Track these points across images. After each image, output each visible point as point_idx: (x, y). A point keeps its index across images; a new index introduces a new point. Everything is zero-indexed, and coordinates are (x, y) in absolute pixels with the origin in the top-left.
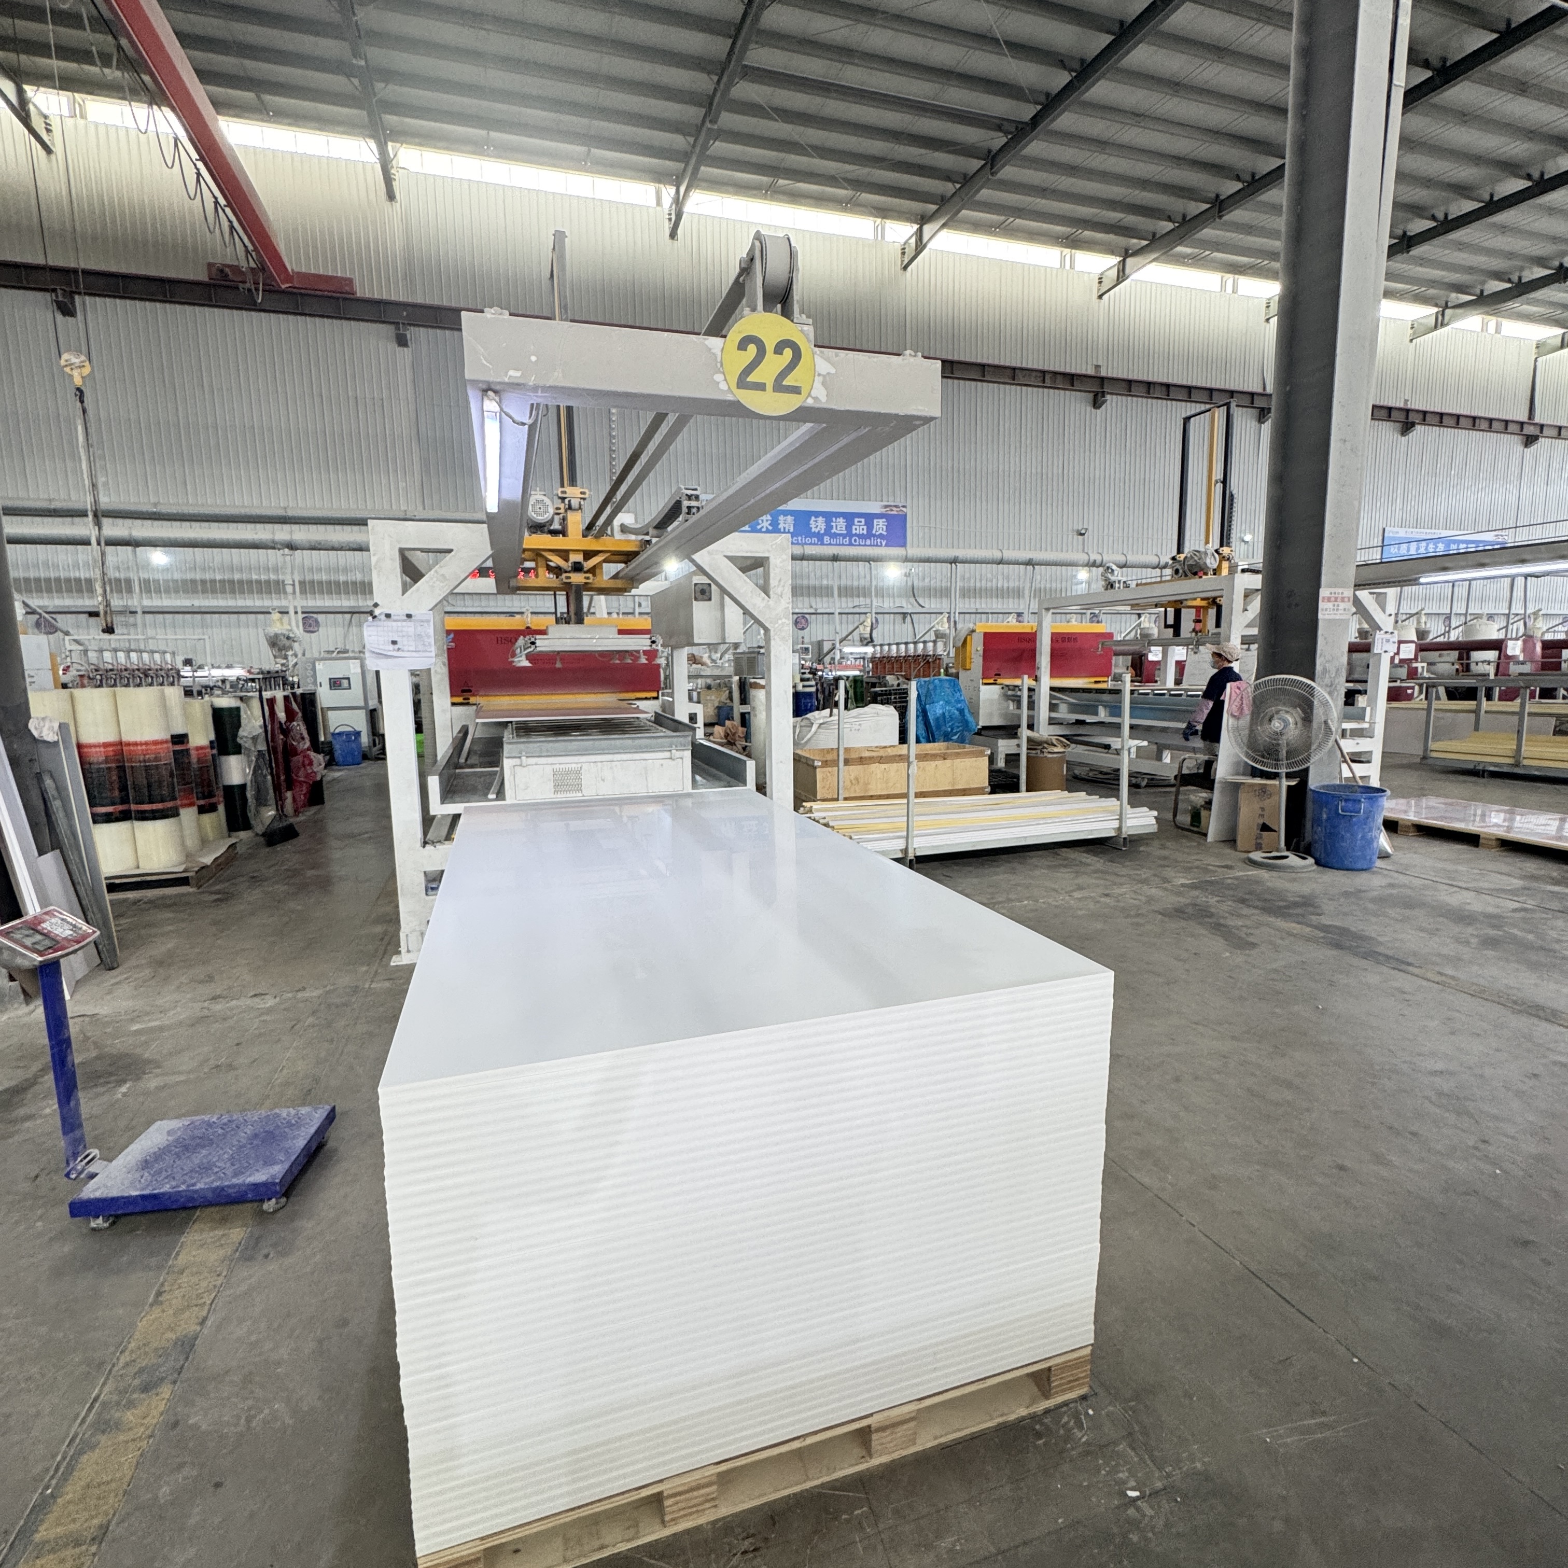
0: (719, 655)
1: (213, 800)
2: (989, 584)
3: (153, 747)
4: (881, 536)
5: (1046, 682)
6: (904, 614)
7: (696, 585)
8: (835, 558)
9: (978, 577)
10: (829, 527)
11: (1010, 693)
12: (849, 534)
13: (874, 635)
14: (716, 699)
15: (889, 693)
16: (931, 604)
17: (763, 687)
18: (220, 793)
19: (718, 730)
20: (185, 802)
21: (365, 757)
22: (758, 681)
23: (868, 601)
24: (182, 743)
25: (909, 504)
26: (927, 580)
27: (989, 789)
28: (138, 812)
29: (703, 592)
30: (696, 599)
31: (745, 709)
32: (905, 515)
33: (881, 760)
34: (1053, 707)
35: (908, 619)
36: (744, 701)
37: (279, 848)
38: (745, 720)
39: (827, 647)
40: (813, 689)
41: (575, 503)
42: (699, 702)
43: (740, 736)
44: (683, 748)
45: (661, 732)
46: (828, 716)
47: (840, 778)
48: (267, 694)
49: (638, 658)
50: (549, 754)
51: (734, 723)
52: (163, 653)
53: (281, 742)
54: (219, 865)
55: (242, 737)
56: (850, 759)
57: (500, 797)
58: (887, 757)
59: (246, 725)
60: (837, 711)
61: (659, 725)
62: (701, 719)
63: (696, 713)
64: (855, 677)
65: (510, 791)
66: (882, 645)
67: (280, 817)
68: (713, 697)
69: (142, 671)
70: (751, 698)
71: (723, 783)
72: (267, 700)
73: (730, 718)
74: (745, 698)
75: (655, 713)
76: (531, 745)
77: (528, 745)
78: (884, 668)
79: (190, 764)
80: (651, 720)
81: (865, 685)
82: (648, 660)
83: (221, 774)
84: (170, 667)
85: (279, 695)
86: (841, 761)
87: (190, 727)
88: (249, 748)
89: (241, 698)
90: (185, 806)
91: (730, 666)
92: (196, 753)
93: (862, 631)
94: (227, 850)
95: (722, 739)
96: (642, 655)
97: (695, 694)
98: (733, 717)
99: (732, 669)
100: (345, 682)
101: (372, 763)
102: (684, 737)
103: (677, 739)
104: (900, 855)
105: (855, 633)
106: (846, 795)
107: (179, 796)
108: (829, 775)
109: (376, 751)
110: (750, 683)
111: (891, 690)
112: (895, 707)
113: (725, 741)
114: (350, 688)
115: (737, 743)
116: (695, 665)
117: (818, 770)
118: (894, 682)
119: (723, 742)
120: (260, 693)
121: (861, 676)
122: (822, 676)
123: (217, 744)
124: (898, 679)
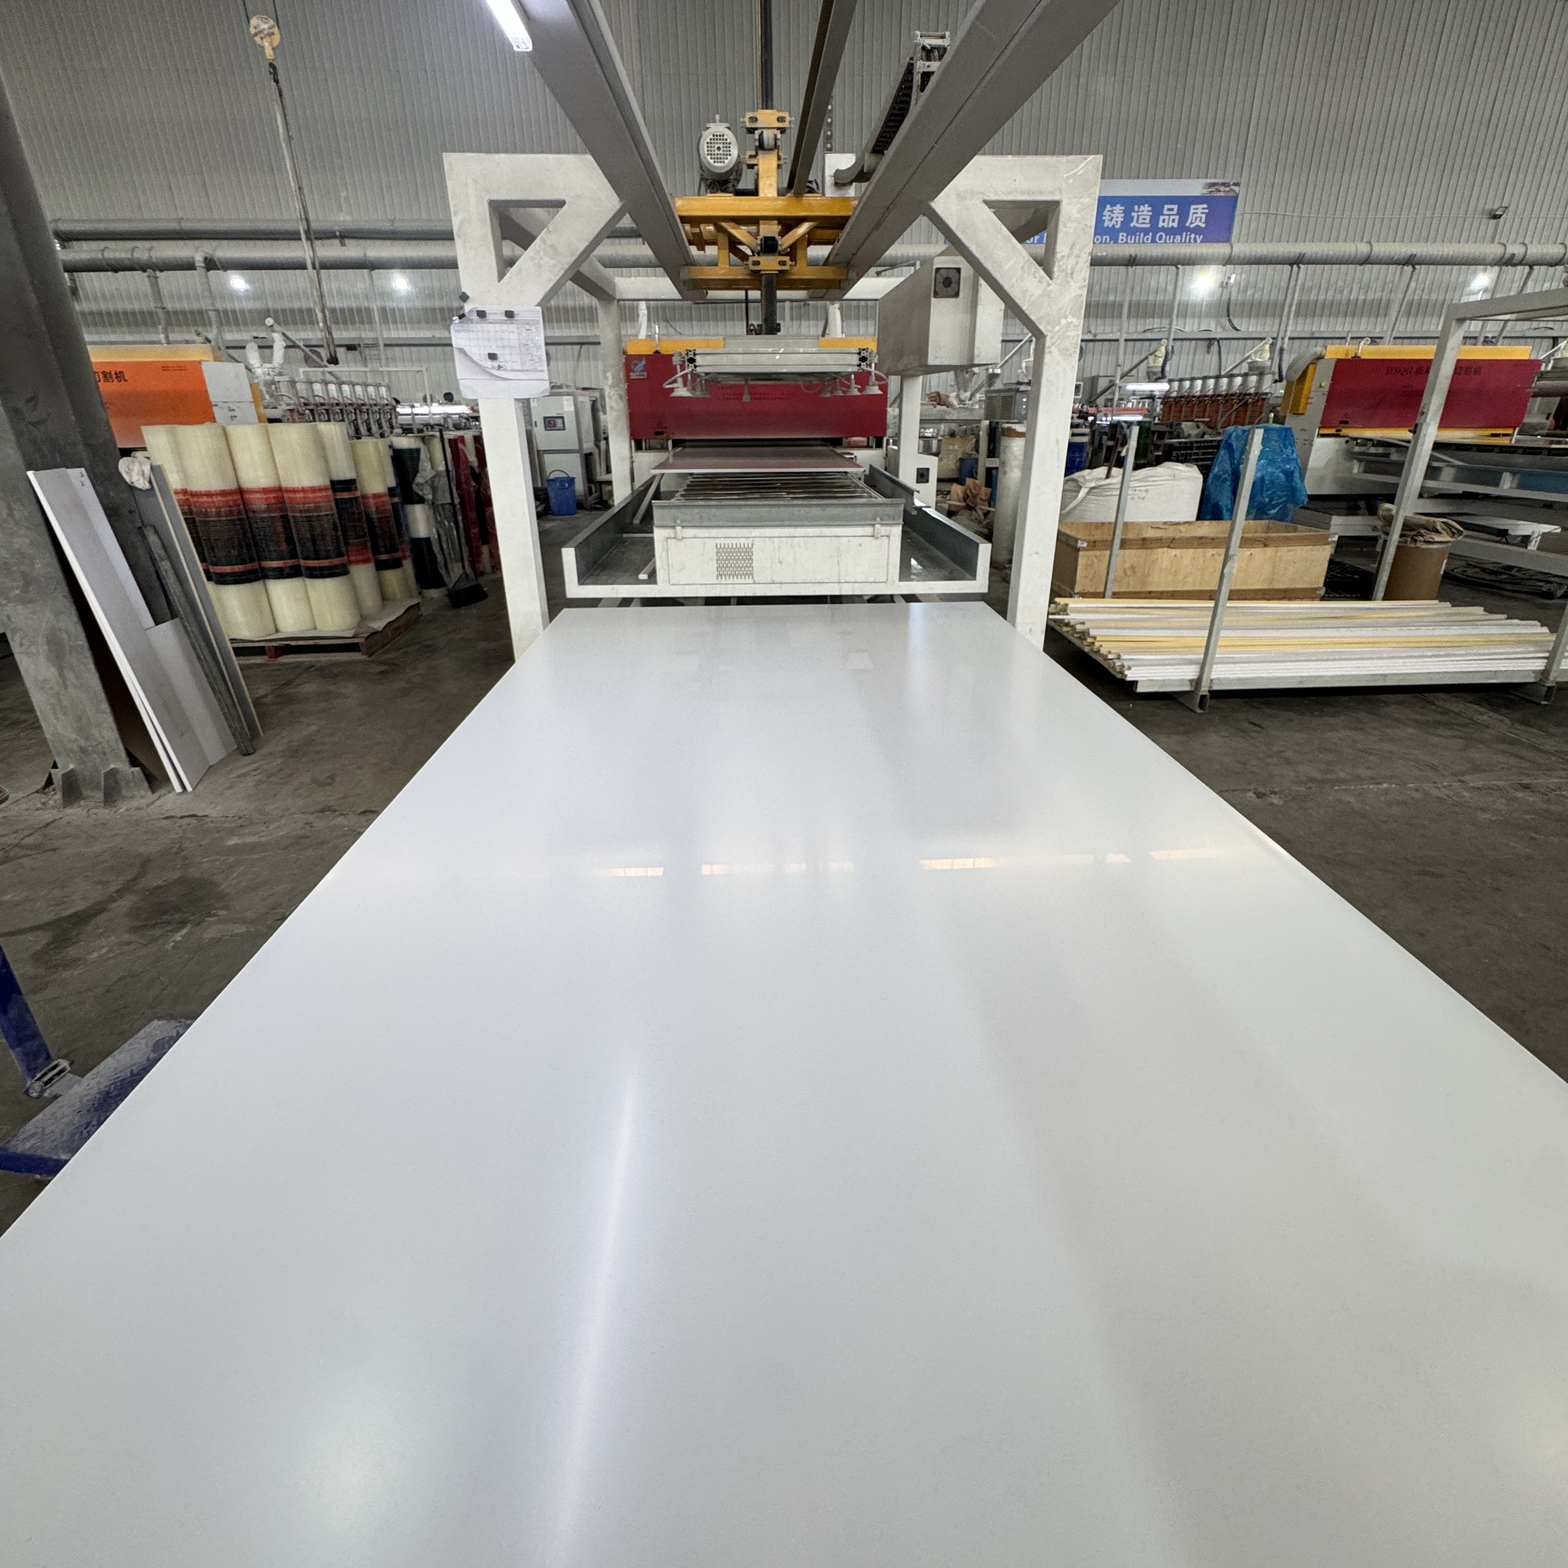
0: (968, 394)
1: (399, 554)
2: (1338, 296)
3: (311, 495)
4: (1197, 230)
5: (1431, 432)
6: (1210, 341)
7: (938, 270)
8: (1132, 262)
9: (1324, 285)
10: (1128, 219)
11: (1357, 449)
12: (1154, 228)
13: (1167, 368)
14: (958, 449)
15: (1188, 446)
16: (1248, 327)
17: (1021, 435)
18: (407, 547)
19: (956, 489)
20: (360, 558)
21: (580, 506)
22: (1014, 426)
23: (1165, 322)
24: (348, 490)
25: (1243, 181)
26: (1249, 293)
27: (1322, 592)
28: (308, 568)
29: (947, 282)
30: (936, 295)
31: (992, 463)
32: (1235, 198)
33: (1172, 543)
34: (1432, 472)
35: (1215, 347)
36: (993, 452)
37: (463, 611)
38: (991, 477)
39: (1102, 384)
40: (1085, 439)
41: (768, 136)
42: (936, 454)
43: (981, 499)
44: (891, 522)
45: (871, 497)
46: (1108, 476)
47: (1111, 567)
48: (450, 435)
49: (849, 387)
50: (712, 524)
51: (977, 482)
52: (378, 386)
53: (472, 490)
54: (398, 628)
55: (418, 484)
56: (1130, 540)
57: (652, 578)
58: (1180, 539)
59: (424, 470)
60: (1121, 471)
61: (871, 487)
62: (933, 477)
63: (928, 469)
64: (1139, 423)
65: (662, 571)
66: (1181, 380)
67: (467, 575)
68: (956, 447)
69: (355, 406)
70: (1002, 448)
71: (945, 572)
72: (450, 440)
73: (973, 475)
74: (994, 448)
75: (871, 467)
76: (688, 511)
77: (683, 510)
78: (1180, 411)
79: (367, 514)
80: (863, 478)
81: (1151, 435)
82: (860, 390)
83: (407, 526)
84: (386, 402)
85: (468, 435)
86: (1117, 542)
87: (364, 472)
88: (430, 497)
89: (423, 439)
90: (358, 562)
91: (980, 408)
92: (371, 501)
93: (1151, 364)
94: (405, 612)
95: (959, 501)
96: (853, 382)
97: (935, 442)
98: (976, 473)
99: (982, 412)
100: (559, 421)
101: (587, 512)
102: (897, 505)
103: (888, 509)
104: (1187, 688)
105: (1144, 365)
106: (1117, 590)
107: (347, 551)
108: (1095, 561)
109: (591, 499)
110: (1003, 429)
111: (1191, 443)
112: (1199, 466)
113: (963, 504)
114: (564, 429)
115: (977, 508)
116: (939, 407)
117: (1081, 553)
118: (1196, 431)
119: (959, 506)
120: (441, 431)
121: (1145, 422)
122: (1094, 422)
123: (398, 491)
124: (1198, 427)
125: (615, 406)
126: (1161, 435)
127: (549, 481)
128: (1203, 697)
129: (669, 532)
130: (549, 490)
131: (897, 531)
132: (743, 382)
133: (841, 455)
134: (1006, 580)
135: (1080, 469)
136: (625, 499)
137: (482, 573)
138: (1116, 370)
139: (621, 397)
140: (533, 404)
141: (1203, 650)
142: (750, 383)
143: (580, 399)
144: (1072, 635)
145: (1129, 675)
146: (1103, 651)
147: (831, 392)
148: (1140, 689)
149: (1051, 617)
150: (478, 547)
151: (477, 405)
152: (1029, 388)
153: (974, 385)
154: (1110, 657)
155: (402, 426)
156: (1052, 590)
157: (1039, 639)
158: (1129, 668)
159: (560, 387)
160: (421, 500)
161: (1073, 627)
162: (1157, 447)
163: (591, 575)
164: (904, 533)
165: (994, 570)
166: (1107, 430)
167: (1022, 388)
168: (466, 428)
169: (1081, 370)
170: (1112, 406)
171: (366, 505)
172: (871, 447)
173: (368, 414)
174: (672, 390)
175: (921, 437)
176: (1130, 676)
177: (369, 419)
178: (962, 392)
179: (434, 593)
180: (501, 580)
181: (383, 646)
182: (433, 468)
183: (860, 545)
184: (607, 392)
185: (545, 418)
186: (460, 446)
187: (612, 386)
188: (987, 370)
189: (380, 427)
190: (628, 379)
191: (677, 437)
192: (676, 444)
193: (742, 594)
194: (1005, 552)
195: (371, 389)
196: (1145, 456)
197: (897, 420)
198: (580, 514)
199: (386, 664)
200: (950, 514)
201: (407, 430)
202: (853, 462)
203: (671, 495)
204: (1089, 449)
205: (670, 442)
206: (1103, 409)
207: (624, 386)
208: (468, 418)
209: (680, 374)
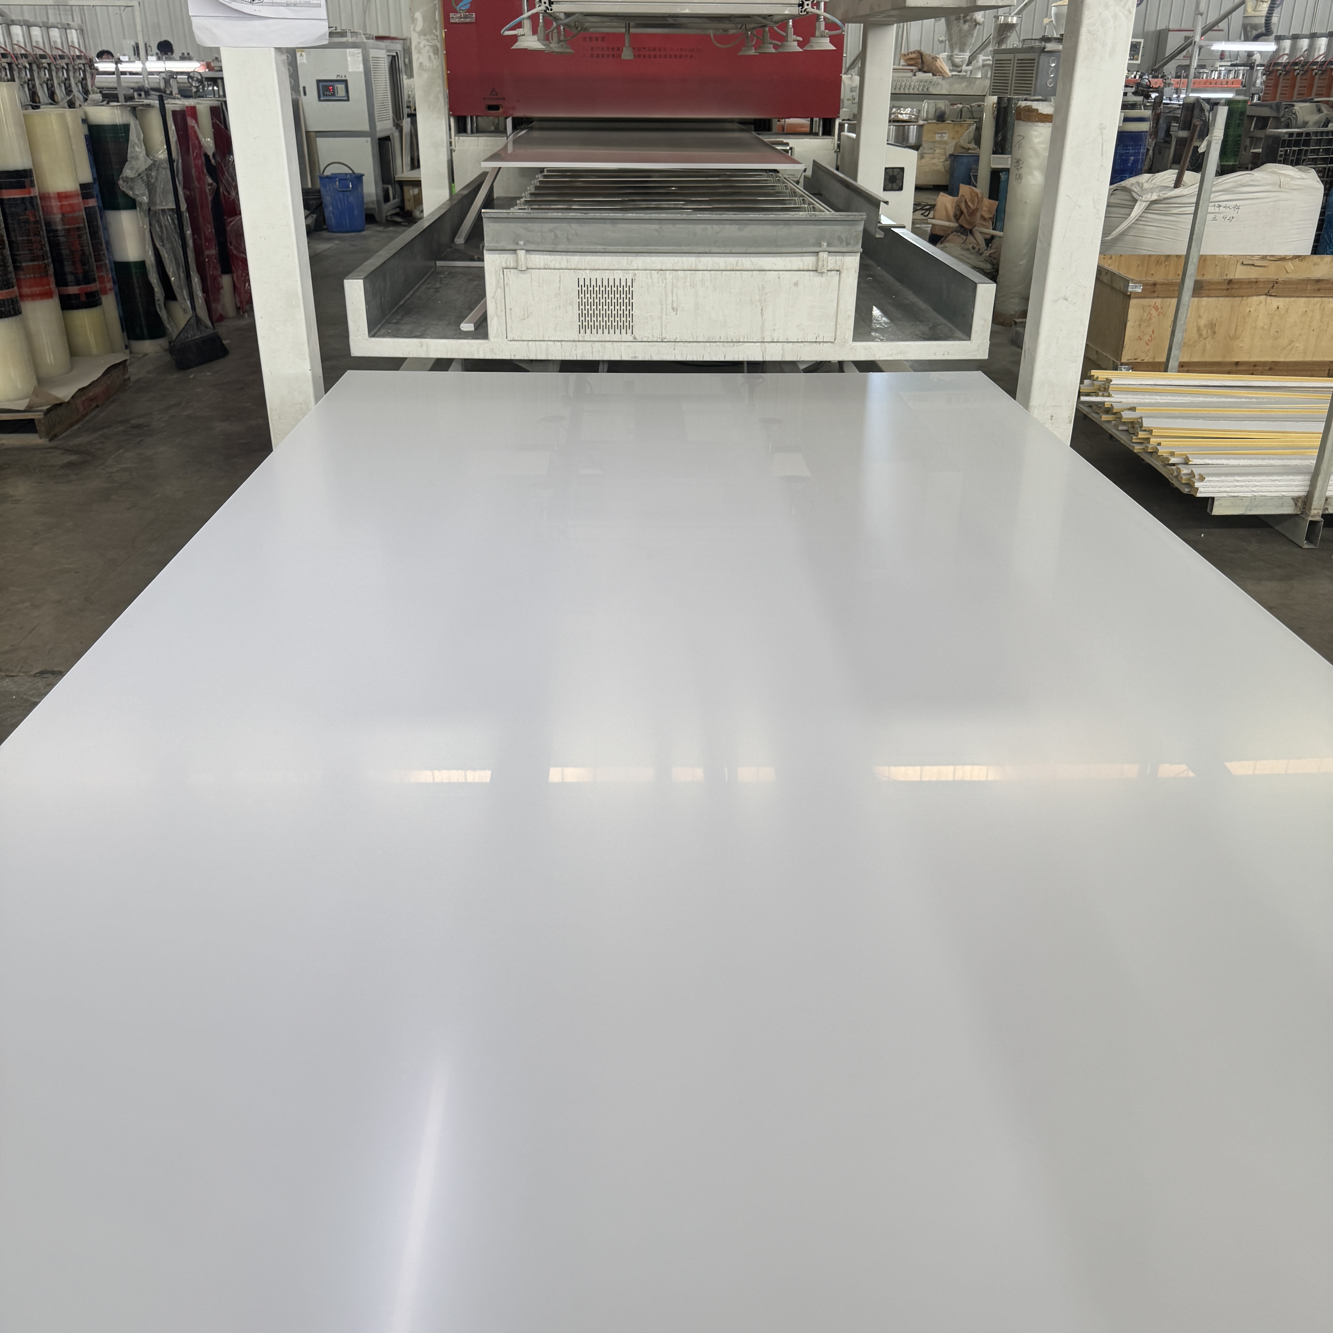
0: (966, 55)
1: (96, 286)
13: (1274, 20)
14: (948, 140)
17: (1046, 118)
18: (108, 275)
19: (945, 201)
20: (37, 290)
21: (370, 218)
22: (1035, 105)
24: (20, 186)
31: (1001, 162)
33: (1273, 288)
36: (1002, 145)
37: (192, 374)
38: (999, 184)
39: (1174, 42)
40: (1144, 127)
42: (916, 147)
43: (983, 218)
44: (844, 250)
45: (814, 209)
46: (1178, 183)
47: (1179, 323)
48: (175, 104)
49: (783, 39)
50: (571, 247)
51: (977, 190)
52: (66, 28)
53: (207, 189)
54: (92, 400)
55: (126, 180)
56: (1210, 283)
57: (481, 331)
58: (1285, 282)
59: (137, 158)
60: (1198, 176)
61: (814, 194)
62: (910, 181)
63: (902, 169)
64: (1229, 102)
65: (495, 319)
66: (1295, 38)
67: (198, 320)
68: (946, 137)
69: (30, 58)
70: (1016, 139)
71: (924, 328)
72: (174, 113)
73: (970, 180)
74: (1004, 138)
75: (815, 164)
76: (536, 226)
77: (529, 225)
78: (1293, 86)
79: (48, 224)
80: (802, 181)
81: (1246, 121)
82: (800, 44)
83: (108, 243)
84: (78, 53)
85: (203, 106)
86: (1189, 284)
87: (44, 159)
88: (145, 199)
89: (134, 110)
90: (34, 297)
91: (984, 77)
92: (55, 203)
93: (1250, 11)
94: (104, 374)
95: (949, 220)
96: (791, 31)
97: (913, 129)
98: (976, 177)
99: (987, 82)
100: (340, 88)
101: (381, 229)
102: (854, 222)
103: (838, 228)
104: (1288, 510)
105: (1239, 13)
106: (1186, 359)
107: (18, 280)
108: (1154, 312)
109: (388, 209)
110: (1018, 109)
111: (1308, 134)
112: (1318, 172)
113: (954, 225)
114: (348, 100)
115: (976, 230)
116: (920, 75)
117: (1133, 302)
118: (1317, 117)
119: (949, 227)
120: (161, 100)
121: (1239, 102)
122: (1159, 101)
123: (96, 190)
124: (1319, 111)
125: (427, 63)
126: (1263, 122)
127: (322, 178)
128: (1313, 524)
129: (506, 259)
130: (323, 190)
131: (852, 263)
132: (623, 30)
133: (770, 146)
134: (1017, 342)
135: (1135, 171)
136: (440, 208)
137: (221, 318)
138: (1195, 22)
139: (436, 51)
140: (302, 59)
141: (1315, 453)
142: (633, 30)
143: (373, 53)
144: (1116, 427)
145: (1201, 489)
146: (1162, 451)
147: (756, 47)
148: (1218, 510)
149: (1083, 398)
150: (215, 279)
151: (218, 59)
152: (1060, 47)
153: (975, 41)
154: (1173, 460)
155: (101, 90)
156: (1086, 358)
157: (1066, 431)
158: (1202, 478)
159: (343, 34)
160: (132, 204)
161: (1118, 415)
162: (1255, 141)
163: (388, 322)
164: (864, 268)
165: (999, 328)
166: (1178, 113)
167: (1050, 46)
168: (198, 95)
169: (1141, 19)
170: (1187, 77)
171: (47, 211)
172: (816, 134)
173: (50, 71)
174: (515, 38)
175: (893, 121)
176: (1203, 490)
177: (51, 78)
178: (956, 52)
179: (149, 347)
180: (252, 329)
181: (72, 425)
182: (148, 154)
183: (796, 284)
184: (415, 40)
185: (319, 82)
186: (191, 122)
187: (423, 33)
188: (997, 17)
189: (69, 91)
190: (447, 23)
191: (519, 114)
192: (518, 123)
193: (616, 358)
194: (1016, 300)
195: (55, 34)
196: (1236, 154)
197: (856, 94)
198: (371, 231)
199: (77, 452)
200: (934, 239)
201: (109, 97)
202: (787, 155)
203: (510, 202)
204: (1150, 143)
205: (509, 122)
206: (1174, 81)
207: (440, 33)
208: (202, 81)
209: (527, 14)
